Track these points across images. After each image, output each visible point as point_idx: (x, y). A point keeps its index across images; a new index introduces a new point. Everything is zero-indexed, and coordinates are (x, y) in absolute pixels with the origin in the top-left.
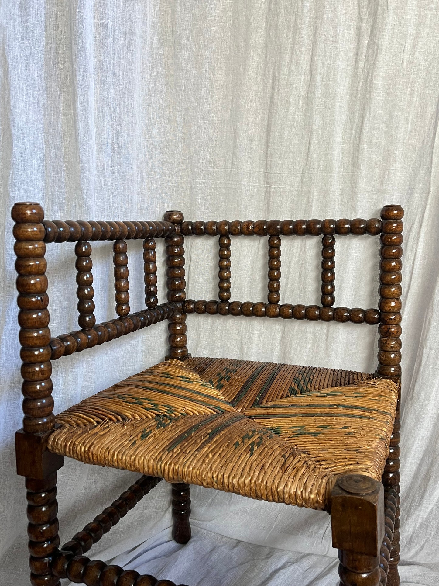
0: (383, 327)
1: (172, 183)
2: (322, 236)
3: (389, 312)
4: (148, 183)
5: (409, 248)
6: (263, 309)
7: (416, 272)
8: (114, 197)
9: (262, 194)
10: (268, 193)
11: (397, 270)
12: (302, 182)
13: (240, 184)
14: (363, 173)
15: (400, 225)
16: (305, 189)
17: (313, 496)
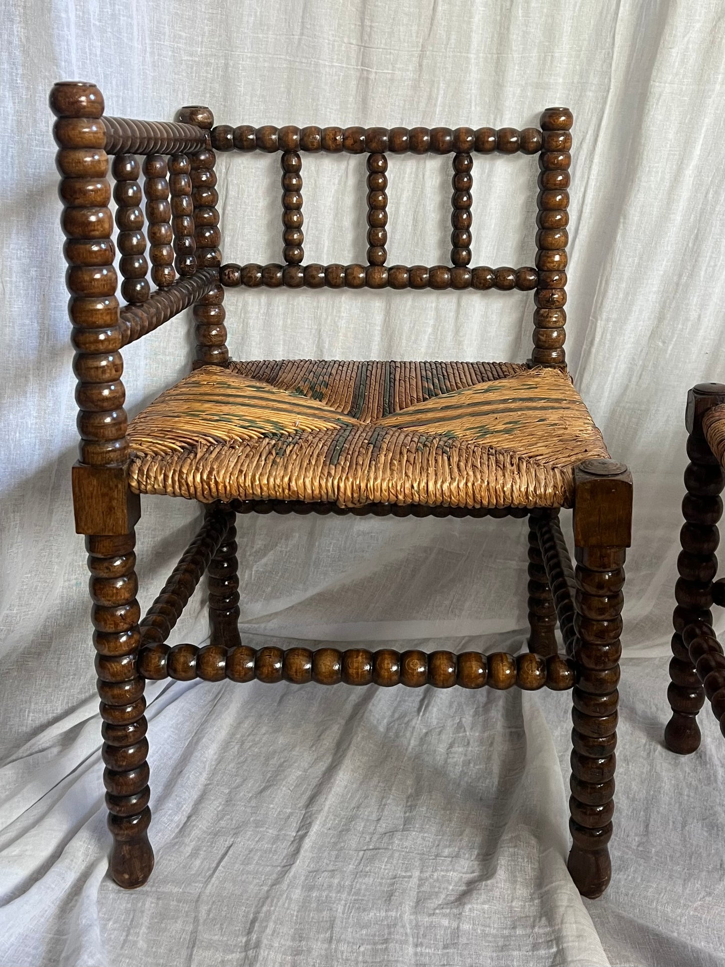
0: (543, 293)
1: (191, 55)
2: (453, 154)
3: (551, 271)
4: (152, 53)
5: (578, 174)
6: (362, 275)
7: (587, 210)
8: (106, 76)
9: (353, 84)
10: (364, 81)
11: (562, 207)
12: (420, 65)
13: (317, 65)
14: (516, 55)
15: (568, 138)
16: (426, 76)
17: (550, 490)
